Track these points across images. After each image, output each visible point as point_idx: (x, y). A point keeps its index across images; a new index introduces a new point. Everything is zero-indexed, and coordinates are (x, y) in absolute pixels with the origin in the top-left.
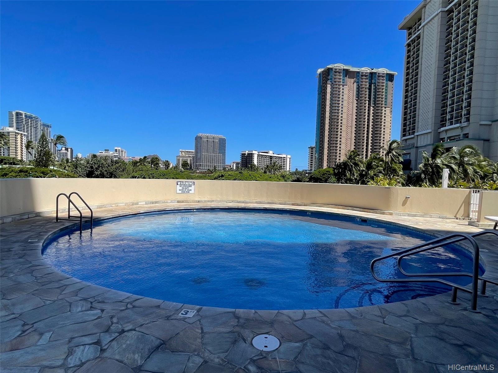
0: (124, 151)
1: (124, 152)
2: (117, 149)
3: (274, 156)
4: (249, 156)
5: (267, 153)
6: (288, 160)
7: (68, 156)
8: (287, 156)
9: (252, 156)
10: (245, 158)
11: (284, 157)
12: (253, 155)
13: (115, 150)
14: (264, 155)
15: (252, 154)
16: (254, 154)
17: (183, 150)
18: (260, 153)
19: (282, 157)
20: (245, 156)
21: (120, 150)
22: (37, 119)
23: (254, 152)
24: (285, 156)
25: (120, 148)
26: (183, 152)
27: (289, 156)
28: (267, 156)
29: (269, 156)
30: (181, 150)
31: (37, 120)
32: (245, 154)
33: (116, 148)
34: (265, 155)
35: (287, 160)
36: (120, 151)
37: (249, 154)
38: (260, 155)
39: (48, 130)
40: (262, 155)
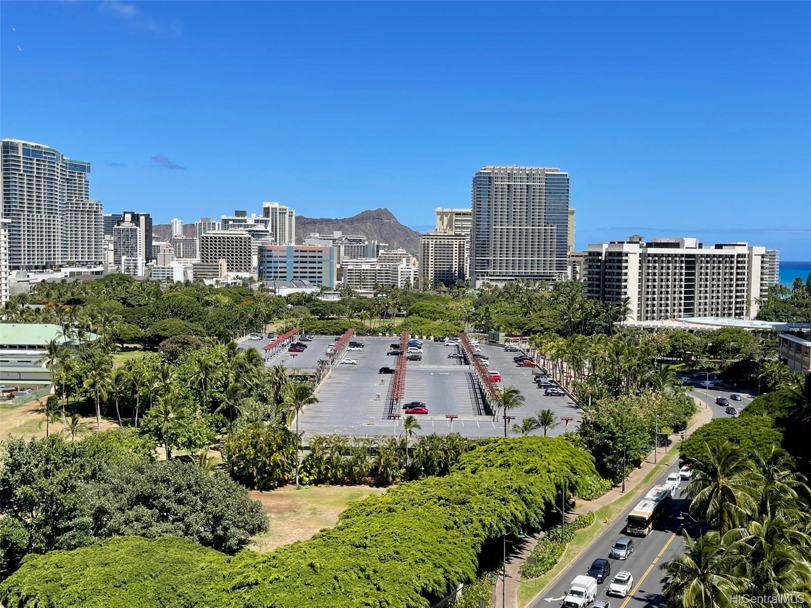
0: (287, 211)
1: (287, 215)
2: (269, 208)
3: (702, 256)
4: (610, 261)
5: (676, 245)
6: (756, 263)
7: (138, 237)
8: (750, 249)
9: (620, 261)
10: (598, 267)
11: (739, 256)
12: (624, 258)
13: (265, 209)
14: (663, 255)
15: (620, 254)
16: (627, 255)
17: (445, 210)
18: (651, 251)
19: (732, 256)
20: (599, 261)
21: (276, 209)
22: (54, 155)
23: (626, 248)
24: (743, 250)
25: (276, 205)
26: (446, 214)
27: (760, 250)
28: (676, 255)
29: (682, 256)
30: (439, 209)
31: (54, 159)
32: (600, 254)
33: (266, 205)
34: (669, 255)
35: (750, 262)
36: (278, 211)
37: (610, 254)
38: (649, 255)
39: (84, 179)
40: (655, 255)
